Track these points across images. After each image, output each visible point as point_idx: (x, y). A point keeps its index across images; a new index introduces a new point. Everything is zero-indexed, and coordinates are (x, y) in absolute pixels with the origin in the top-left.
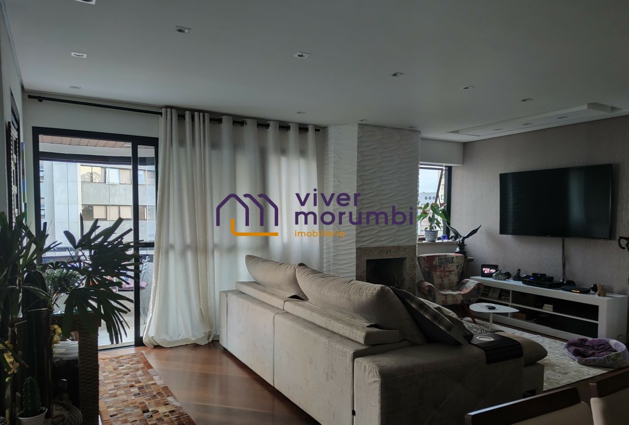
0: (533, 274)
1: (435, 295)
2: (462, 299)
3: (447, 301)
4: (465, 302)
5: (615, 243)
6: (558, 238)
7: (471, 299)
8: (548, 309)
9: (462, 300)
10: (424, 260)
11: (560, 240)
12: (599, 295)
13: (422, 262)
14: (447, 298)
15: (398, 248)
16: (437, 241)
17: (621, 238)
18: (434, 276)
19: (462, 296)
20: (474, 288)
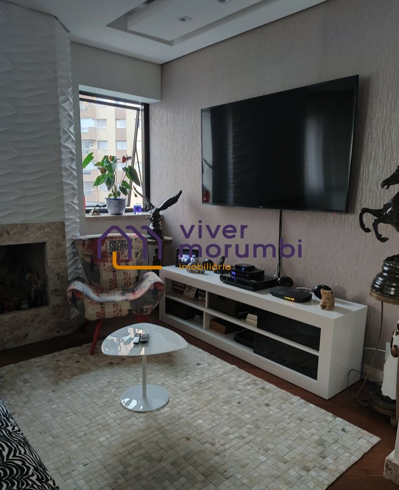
0: (236, 266)
1: (83, 304)
2: (129, 308)
3: (104, 314)
4: (134, 312)
5: (354, 218)
6: (274, 210)
7: (145, 307)
8: (250, 323)
9: (129, 310)
10: (84, 244)
11: (276, 213)
12: (324, 307)
13: (80, 248)
14: (104, 308)
15: (26, 227)
16: (125, 214)
17: (365, 210)
18: (102, 268)
19: (128, 304)
20: (149, 290)
